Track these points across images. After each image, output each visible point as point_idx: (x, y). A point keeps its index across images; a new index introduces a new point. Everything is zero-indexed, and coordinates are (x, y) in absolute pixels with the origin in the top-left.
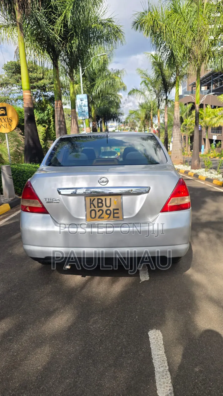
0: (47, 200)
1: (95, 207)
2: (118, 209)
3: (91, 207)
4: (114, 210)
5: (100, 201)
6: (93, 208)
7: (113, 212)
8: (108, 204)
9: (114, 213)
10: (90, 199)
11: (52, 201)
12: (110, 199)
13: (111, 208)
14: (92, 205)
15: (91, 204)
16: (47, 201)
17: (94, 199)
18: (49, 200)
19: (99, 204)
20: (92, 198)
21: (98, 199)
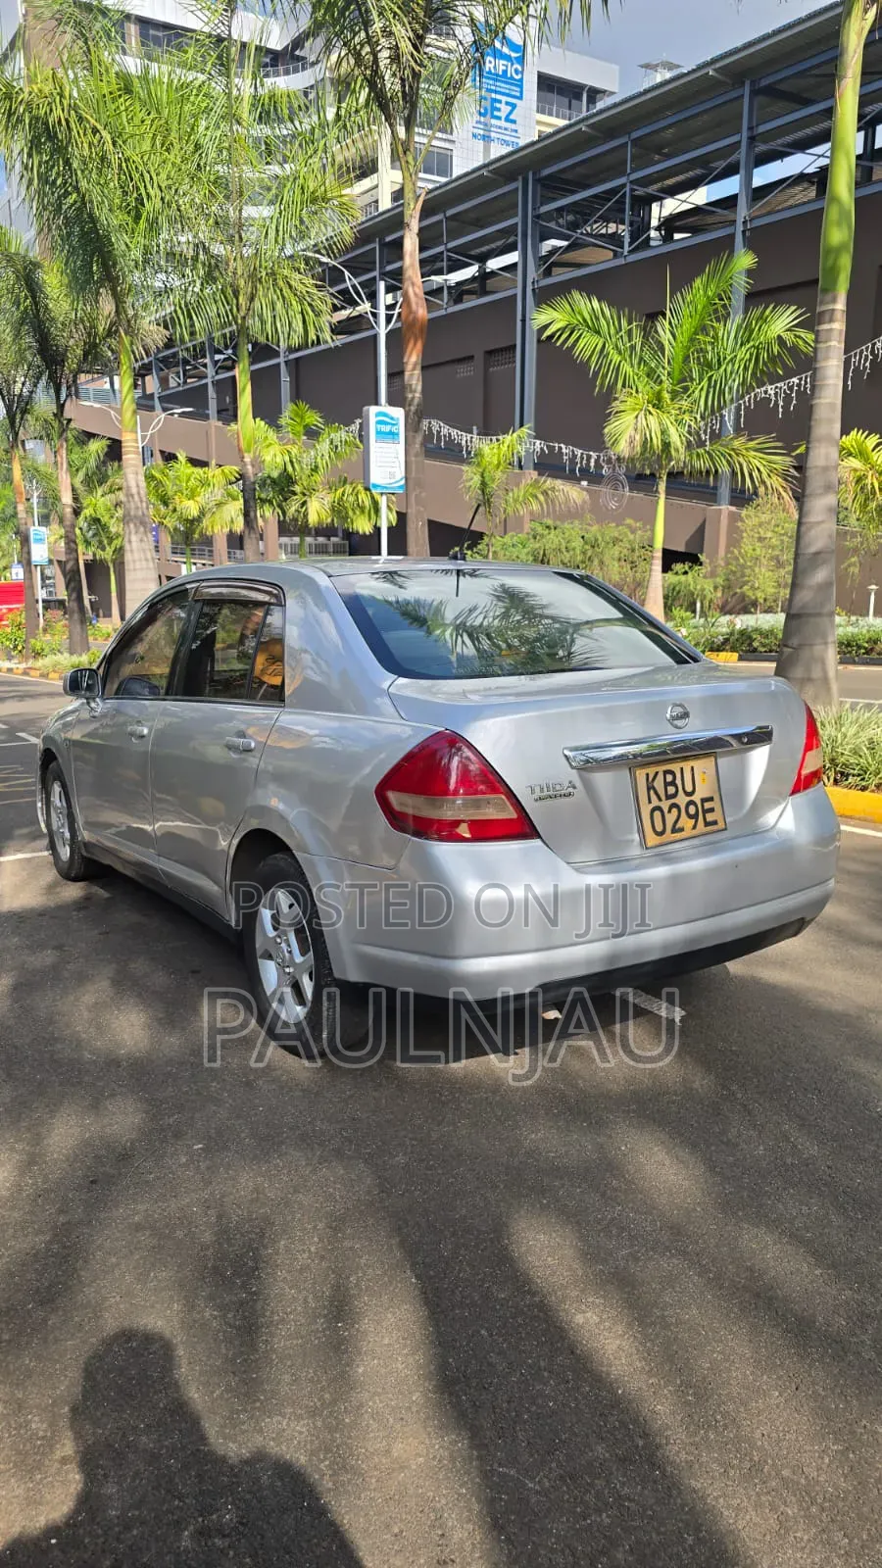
0: (537, 790)
1: (660, 800)
2: (711, 799)
3: (650, 802)
4: (704, 800)
5: (669, 778)
6: (655, 802)
7: (703, 806)
8: (689, 788)
9: (705, 812)
10: (647, 775)
11: (551, 793)
12: (692, 769)
13: (696, 798)
14: (652, 792)
15: (648, 789)
16: (538, 793)
17: (657, 773)
18: (542, 790)
19: (669, 788)
20: (651, 771)
21: (666, 772)
